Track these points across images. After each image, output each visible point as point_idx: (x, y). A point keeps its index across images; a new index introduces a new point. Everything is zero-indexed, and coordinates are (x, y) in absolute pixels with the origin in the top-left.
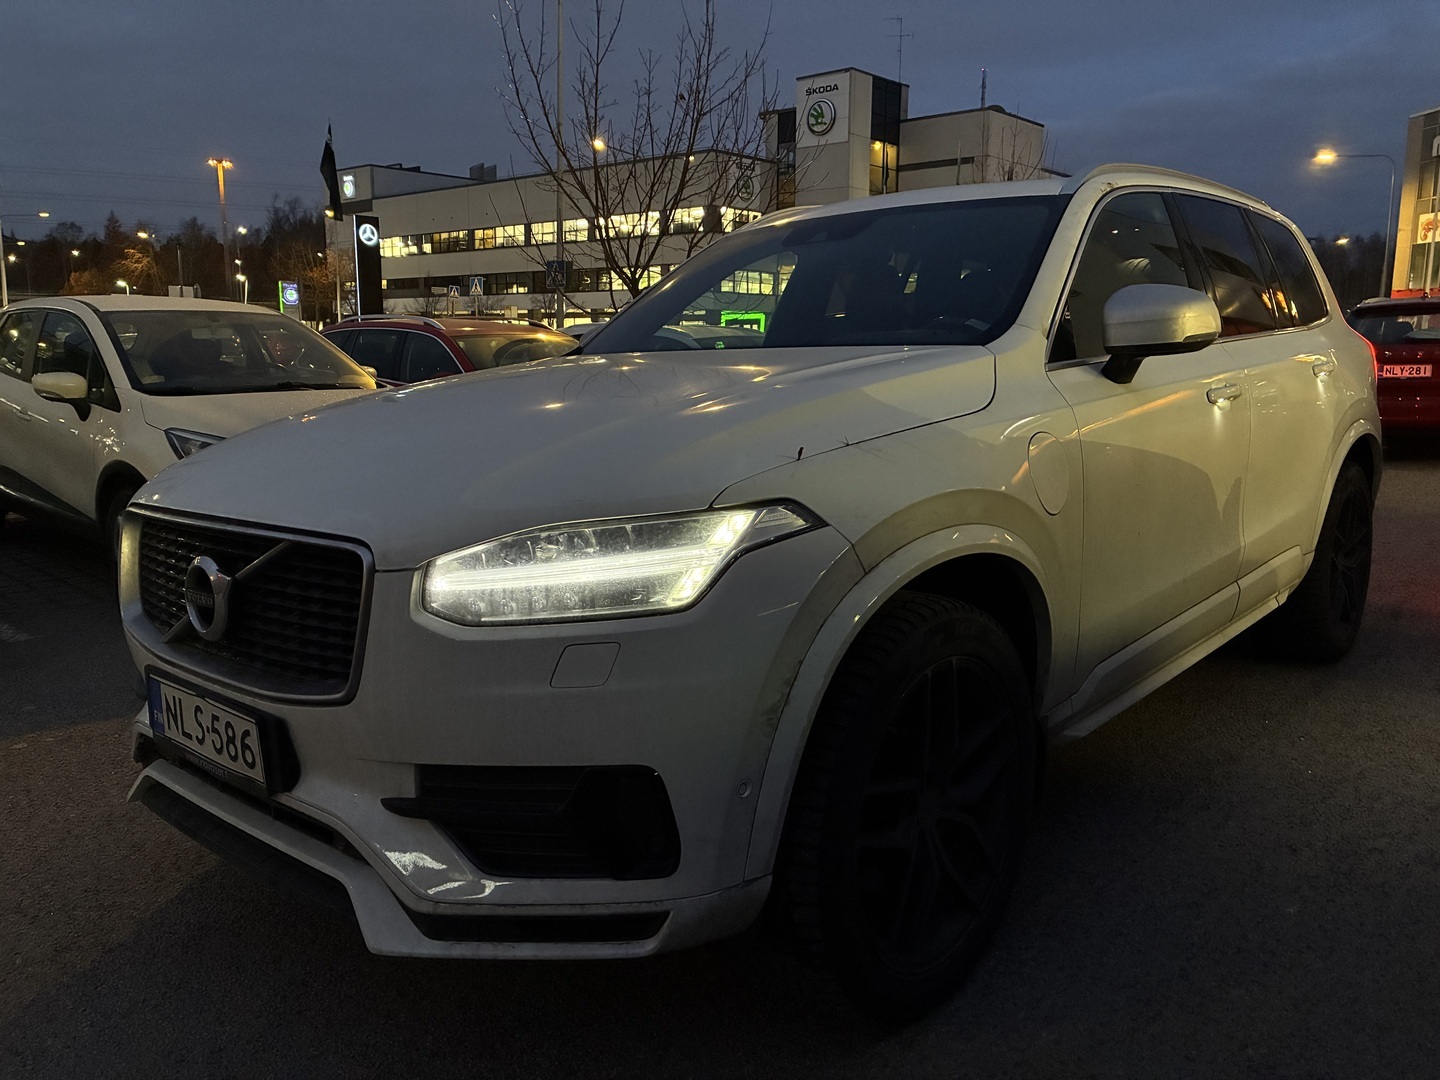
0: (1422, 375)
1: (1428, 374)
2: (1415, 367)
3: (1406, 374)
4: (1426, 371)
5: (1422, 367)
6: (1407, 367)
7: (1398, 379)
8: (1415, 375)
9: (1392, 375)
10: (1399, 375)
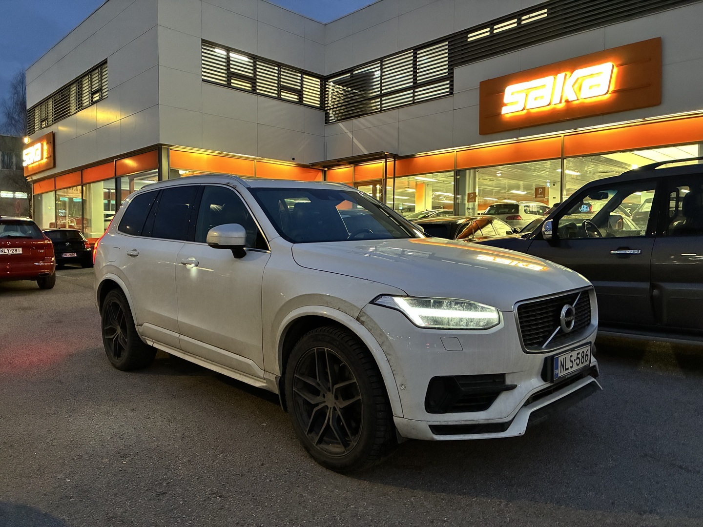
0: (18, 253)
1: (21, 252)
2: (14, 249)
3: (10, 253)
4: (20, 251)
5: (18, 249)
6: (11, 249)
7: (7, 254)
8: (15, 253)
9: (4, 253)
10: (7, 253)
